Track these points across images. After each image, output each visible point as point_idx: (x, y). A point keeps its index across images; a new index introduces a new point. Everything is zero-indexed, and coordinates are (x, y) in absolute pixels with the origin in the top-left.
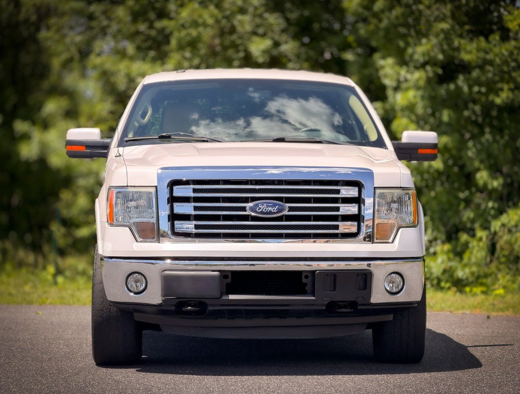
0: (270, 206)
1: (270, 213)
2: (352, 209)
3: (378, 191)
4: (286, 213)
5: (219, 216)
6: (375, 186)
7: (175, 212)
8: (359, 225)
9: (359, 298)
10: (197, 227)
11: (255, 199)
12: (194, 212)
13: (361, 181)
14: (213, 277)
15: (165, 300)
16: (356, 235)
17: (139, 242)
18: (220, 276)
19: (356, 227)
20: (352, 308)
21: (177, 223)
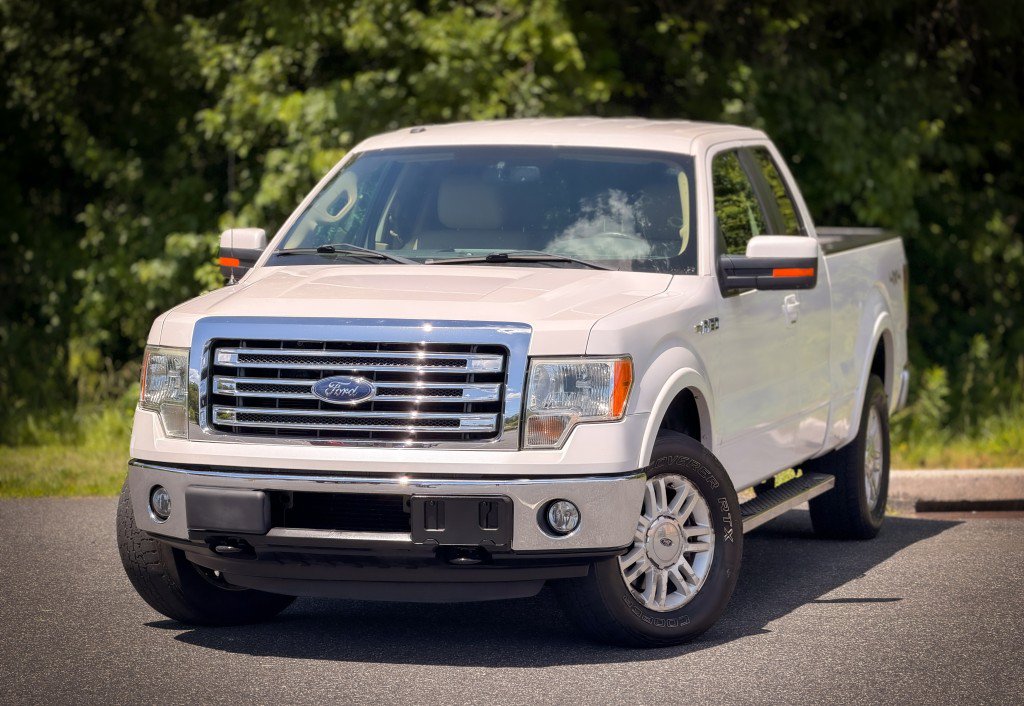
0: (346, 387)
1: (346, 397)
2: (488, 393)
3: (535, 363)
4: (373, 397)
5: (274, 400)
6: (529, 354)
7: (216, 391)
8: (499, 419)
9: (486, 542)
10: (240, 417)
11: (328, 374)
12: (237, 393)
13: (508, 345)
14: (252, 500)
15: (191, 533)
16: (494, 435)
17: (167, 437)
18: (263, 499)
19: (493, 422)
20: (483, 557)
21: (216, 409)
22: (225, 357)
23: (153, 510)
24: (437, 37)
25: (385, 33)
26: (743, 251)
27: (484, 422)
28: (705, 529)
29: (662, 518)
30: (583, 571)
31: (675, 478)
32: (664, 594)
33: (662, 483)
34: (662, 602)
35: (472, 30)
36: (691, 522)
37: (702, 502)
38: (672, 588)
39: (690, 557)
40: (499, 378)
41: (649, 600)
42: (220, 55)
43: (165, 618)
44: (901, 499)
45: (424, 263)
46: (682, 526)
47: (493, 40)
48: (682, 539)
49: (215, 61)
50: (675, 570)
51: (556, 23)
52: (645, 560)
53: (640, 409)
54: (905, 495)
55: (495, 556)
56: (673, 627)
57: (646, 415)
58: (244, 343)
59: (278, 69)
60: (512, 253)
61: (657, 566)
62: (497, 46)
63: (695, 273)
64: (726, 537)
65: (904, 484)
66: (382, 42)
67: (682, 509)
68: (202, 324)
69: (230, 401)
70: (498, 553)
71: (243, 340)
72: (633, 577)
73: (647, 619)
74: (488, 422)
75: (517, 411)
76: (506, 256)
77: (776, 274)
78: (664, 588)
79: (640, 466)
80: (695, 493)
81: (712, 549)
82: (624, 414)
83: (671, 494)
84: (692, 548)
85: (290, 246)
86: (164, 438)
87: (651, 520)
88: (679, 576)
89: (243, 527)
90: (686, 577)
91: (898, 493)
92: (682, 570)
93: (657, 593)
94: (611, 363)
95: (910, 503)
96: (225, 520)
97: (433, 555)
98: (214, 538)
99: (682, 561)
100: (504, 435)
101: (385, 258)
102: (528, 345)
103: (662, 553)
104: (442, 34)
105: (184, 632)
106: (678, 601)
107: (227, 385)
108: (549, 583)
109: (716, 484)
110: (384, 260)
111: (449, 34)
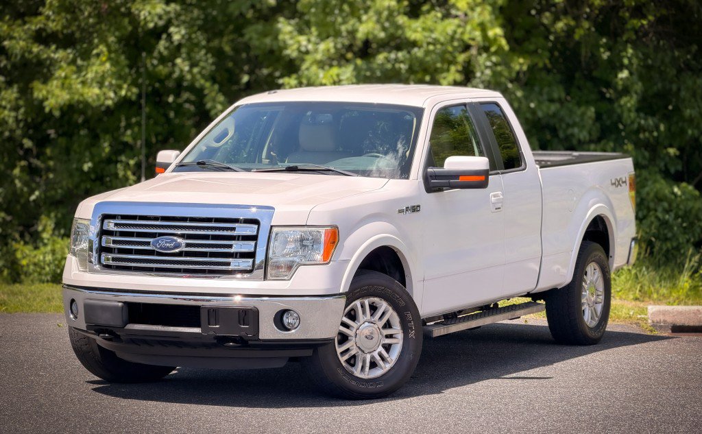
0: (169, 243)
1: (168, 248)
2: (247, 247)
3: (275, 230)
5: (132, 250)
6: (272, 224)
7: (104, 244)
8: (254, 262)
9: (243, 334)
10: (114, 259)
11: (161, 234)
12: (112, 245)
13: (259, 219)
14: (116, 307)
15: (87, 327)
16: (250, 272)
17: (80, 271)
18: (122, 307)
19: (251, 264)
20: (243, 343)
21: (103, 255)
22: (110, 225)
23: (72, 312)
24: (415, 31)
25: (384, 29)
26: (442, 166)
27: (246, 263)
28: (397, 329)
29: (367, 324)
30: (309, 353)
31: (376, 300)
32: (367, 368)
33: (367, 302)
34: (366, 373)
35: (440, 26)
36: (388, 325)
37: (395, 314)
38: (373, 365)
39: (388, 348)
40: (254, 238)
41: (357, 372)
42: (299, 42)
43: (99, 379)
44: (662, 324)
45: (250, 171)
46: (380, 327)
47: (455, 32)
48: (380, 336)
49: (295, 47)
50: (376, 354)
51: (491, 22)
52: (355, 347)
53: (343, 257)
54: (665, 321)
55: (250, 342)
56: (371, 388)
57: (347, 261)
58: (119, 217)
59: (332, 51)
60: (300, 166)
61: (363, 352)
62: (457, 36)
63: (408, 178)
64: (410, 336)
65: (664, 314)
66: (382, 35)
67: (381, 318)
68: (98, 206)
69: (109, 250)
70: (252, 340)
71: (118, 215)
72: (346, 357)
73: (354, 383)
74: (246, 264)
75: (263, 258)
76: (297, 167)
77: (461, 180)
78: (368, 364)
79: (341, 291)
80: (390, 308)
81: (401, 343)
82: (330, 260)
83: (374, 308)
84: (388, 341)
85: (186, 161)
86: (77, 272)
87: (359, 324)
88: (378, 358)
89: (112, 323)
90: (383, 359)
91: (660, 320)
92: (381, 355)
93: (363, 368)
94: (323, 231)
95: (668, 326)
96: (104, 319)
97: (215, 341)
98: (99, 330)
99: (381, 349)
100: (255, 272)
101: (229, 168)
102: (271, 219)
103: (367, 345)
104: (419, 29)
105: (100, 386)
106: (377, 373)
107: (107, 241)
108: (292, 359)
109: (402, 303)
110: (229, 169)
111: (424, 29)
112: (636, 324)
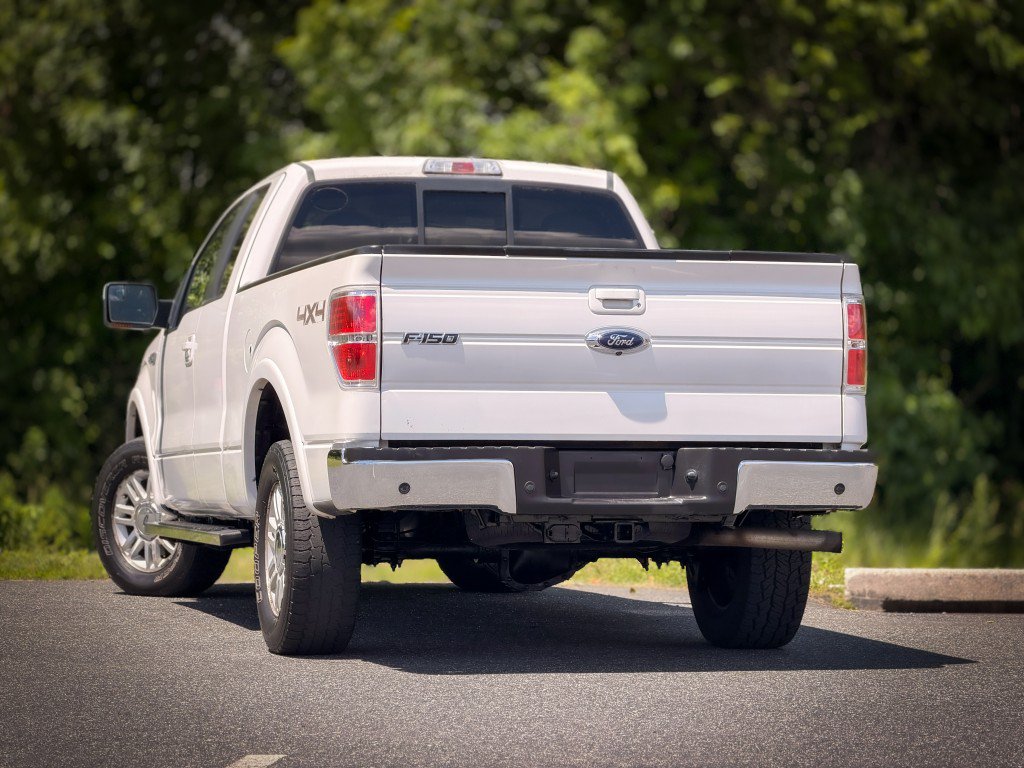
44: (867, 598)
54: (872, 593)
65: (870, 581)
91: (864, 590)
95: (877, 601)
112: (824, 597)
